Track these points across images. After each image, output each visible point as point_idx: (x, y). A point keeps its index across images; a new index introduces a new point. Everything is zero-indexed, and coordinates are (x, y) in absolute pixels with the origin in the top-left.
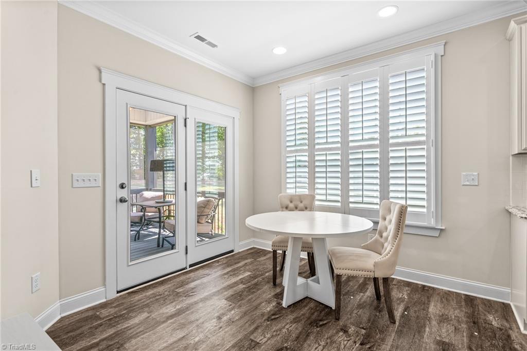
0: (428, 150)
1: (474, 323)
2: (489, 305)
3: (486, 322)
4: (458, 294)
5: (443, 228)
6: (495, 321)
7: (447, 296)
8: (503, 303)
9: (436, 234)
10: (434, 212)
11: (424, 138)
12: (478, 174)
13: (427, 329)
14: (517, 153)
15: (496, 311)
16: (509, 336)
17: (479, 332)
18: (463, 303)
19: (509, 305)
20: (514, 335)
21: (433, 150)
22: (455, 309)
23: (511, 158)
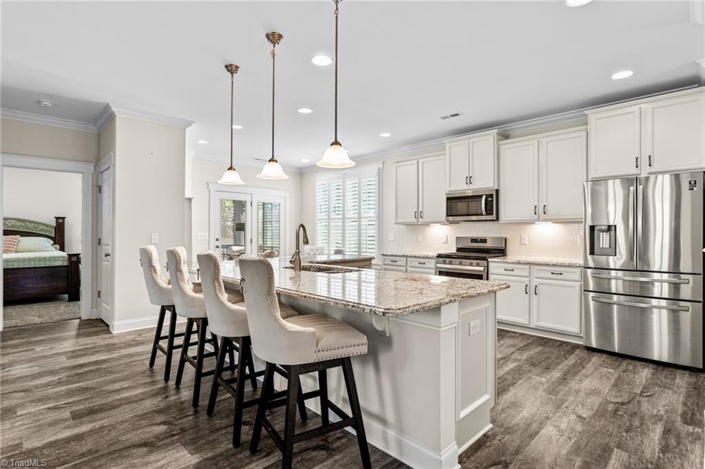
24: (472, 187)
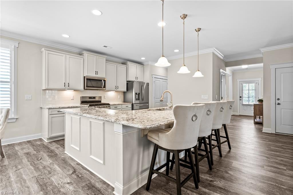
0: (11, 85)
1: (33, 145)
2: (36, 140)
3: (36, 144)
4: (24, 142)
5: (18, 117)
6: (39, 143)
7: (20, 144)
8: (39, 139)
9: (14, 120)
10: (14, 112)
11: (9, 80)
12: (32, 96)
13: (19, 153)
14: (44, 89)
15: (38, 141)
16: (44, 144)
17: (35, 146)
18: (27, 143)
19: (41, 138)
20: (45, 143)
21: (13, 86)
22: (25, 145)
23: (42, 91)
24: (97, 76)
